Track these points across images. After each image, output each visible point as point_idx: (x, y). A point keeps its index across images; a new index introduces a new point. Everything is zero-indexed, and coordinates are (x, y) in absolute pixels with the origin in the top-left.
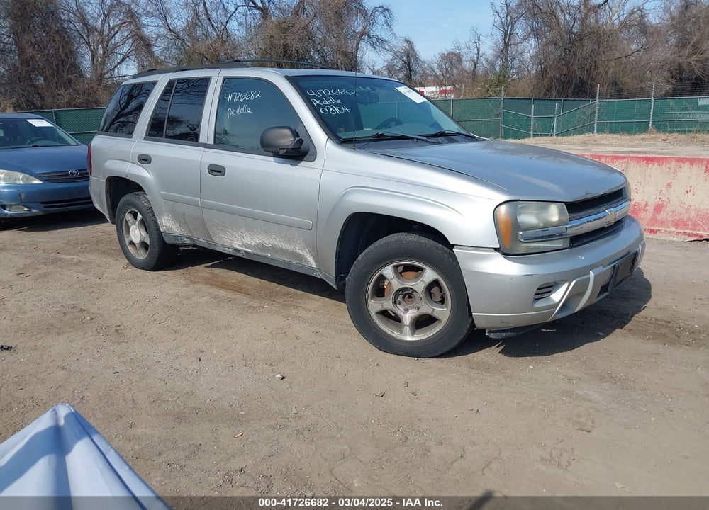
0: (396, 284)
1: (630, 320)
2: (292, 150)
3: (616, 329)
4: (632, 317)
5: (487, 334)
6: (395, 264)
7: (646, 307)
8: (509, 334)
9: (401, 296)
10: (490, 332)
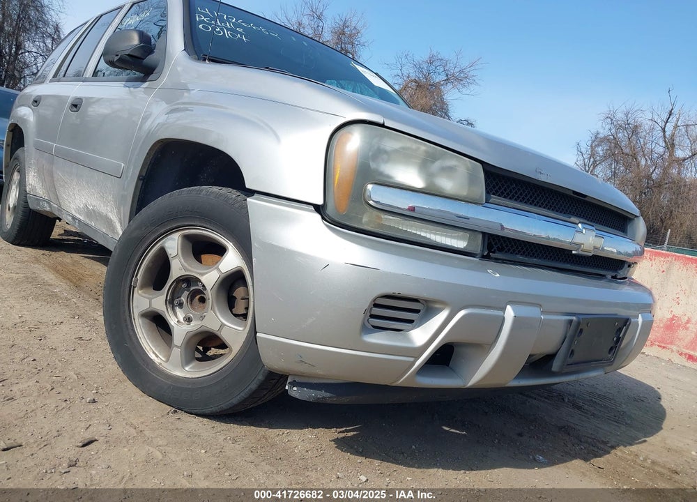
0: (179, 267)
1: (609, 453)
2: (128, 58)
3: (574, 457)
4: (613, 447)
5: (287, 388)
6: (186, 232)
7: (645, 441)
8: (322, 394)
9: (186, 293)
10: (294, 384)
